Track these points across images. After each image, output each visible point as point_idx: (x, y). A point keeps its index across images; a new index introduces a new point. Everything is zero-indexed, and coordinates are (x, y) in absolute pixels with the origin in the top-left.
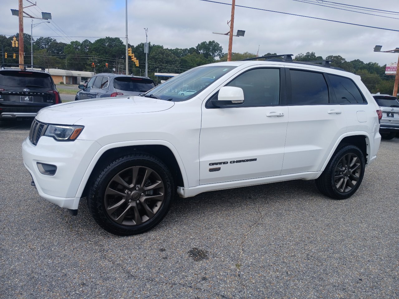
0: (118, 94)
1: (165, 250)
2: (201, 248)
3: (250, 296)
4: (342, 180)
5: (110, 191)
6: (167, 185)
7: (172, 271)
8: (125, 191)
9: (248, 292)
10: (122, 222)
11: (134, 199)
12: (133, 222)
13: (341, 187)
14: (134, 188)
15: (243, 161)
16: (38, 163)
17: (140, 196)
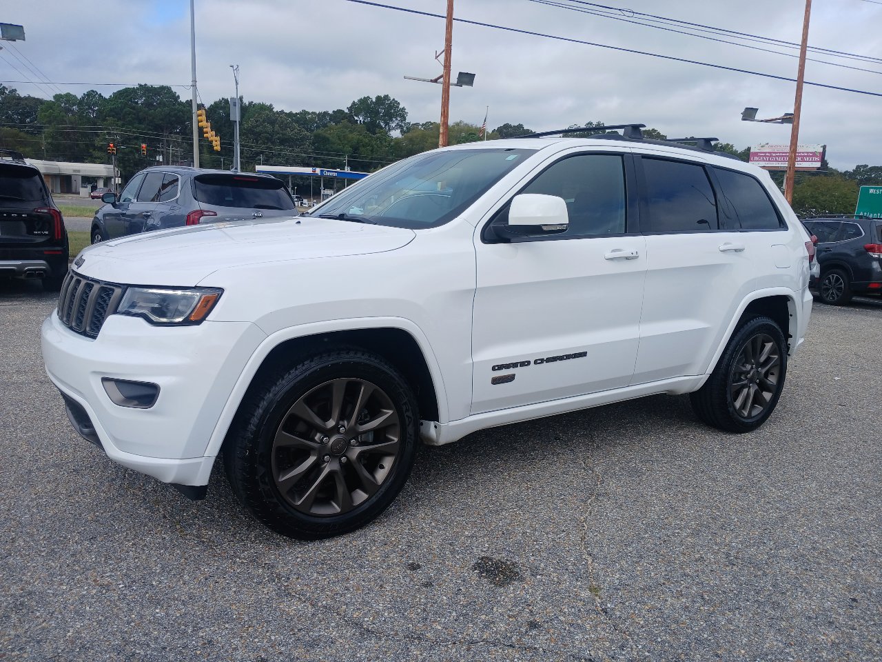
0: (205, 213)
1: (419, 567)
2: (496, 557)
3: (647, 654)
4: (745, 391)
5: (283, 438)
6: (407, 419)
7: (454, 614)
8: (315, 436)
9: (640, 647)
10: (310, 508)
11: (335, 453)
12: (332, 505)
13: (744, 406)
14: (335, 430)
15: (561, 358)
16: (104, 380)
17: (348, 445)
